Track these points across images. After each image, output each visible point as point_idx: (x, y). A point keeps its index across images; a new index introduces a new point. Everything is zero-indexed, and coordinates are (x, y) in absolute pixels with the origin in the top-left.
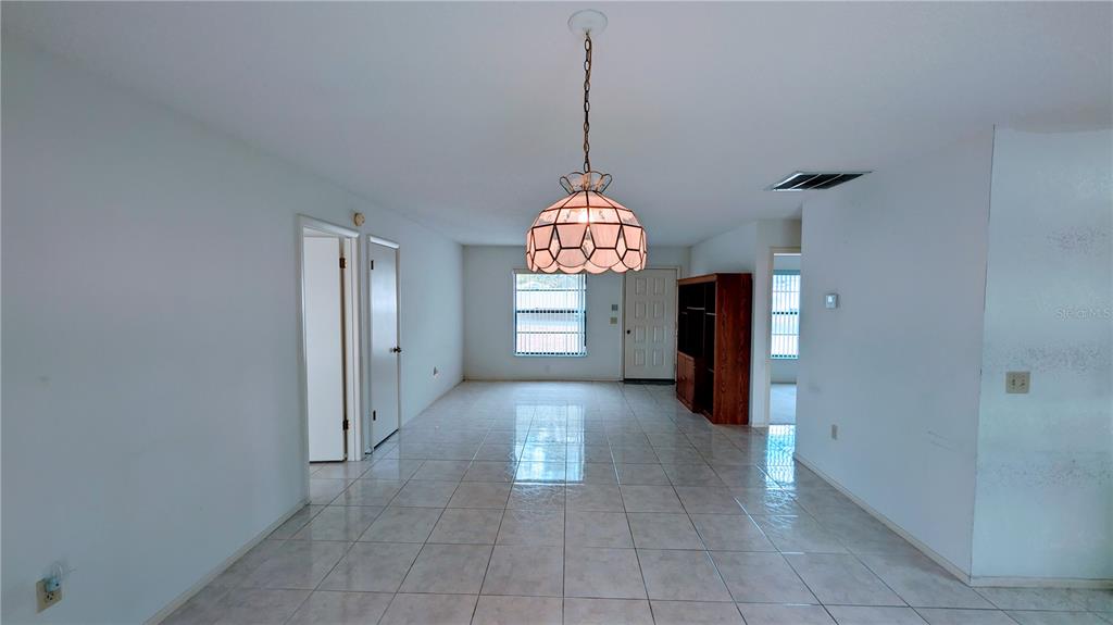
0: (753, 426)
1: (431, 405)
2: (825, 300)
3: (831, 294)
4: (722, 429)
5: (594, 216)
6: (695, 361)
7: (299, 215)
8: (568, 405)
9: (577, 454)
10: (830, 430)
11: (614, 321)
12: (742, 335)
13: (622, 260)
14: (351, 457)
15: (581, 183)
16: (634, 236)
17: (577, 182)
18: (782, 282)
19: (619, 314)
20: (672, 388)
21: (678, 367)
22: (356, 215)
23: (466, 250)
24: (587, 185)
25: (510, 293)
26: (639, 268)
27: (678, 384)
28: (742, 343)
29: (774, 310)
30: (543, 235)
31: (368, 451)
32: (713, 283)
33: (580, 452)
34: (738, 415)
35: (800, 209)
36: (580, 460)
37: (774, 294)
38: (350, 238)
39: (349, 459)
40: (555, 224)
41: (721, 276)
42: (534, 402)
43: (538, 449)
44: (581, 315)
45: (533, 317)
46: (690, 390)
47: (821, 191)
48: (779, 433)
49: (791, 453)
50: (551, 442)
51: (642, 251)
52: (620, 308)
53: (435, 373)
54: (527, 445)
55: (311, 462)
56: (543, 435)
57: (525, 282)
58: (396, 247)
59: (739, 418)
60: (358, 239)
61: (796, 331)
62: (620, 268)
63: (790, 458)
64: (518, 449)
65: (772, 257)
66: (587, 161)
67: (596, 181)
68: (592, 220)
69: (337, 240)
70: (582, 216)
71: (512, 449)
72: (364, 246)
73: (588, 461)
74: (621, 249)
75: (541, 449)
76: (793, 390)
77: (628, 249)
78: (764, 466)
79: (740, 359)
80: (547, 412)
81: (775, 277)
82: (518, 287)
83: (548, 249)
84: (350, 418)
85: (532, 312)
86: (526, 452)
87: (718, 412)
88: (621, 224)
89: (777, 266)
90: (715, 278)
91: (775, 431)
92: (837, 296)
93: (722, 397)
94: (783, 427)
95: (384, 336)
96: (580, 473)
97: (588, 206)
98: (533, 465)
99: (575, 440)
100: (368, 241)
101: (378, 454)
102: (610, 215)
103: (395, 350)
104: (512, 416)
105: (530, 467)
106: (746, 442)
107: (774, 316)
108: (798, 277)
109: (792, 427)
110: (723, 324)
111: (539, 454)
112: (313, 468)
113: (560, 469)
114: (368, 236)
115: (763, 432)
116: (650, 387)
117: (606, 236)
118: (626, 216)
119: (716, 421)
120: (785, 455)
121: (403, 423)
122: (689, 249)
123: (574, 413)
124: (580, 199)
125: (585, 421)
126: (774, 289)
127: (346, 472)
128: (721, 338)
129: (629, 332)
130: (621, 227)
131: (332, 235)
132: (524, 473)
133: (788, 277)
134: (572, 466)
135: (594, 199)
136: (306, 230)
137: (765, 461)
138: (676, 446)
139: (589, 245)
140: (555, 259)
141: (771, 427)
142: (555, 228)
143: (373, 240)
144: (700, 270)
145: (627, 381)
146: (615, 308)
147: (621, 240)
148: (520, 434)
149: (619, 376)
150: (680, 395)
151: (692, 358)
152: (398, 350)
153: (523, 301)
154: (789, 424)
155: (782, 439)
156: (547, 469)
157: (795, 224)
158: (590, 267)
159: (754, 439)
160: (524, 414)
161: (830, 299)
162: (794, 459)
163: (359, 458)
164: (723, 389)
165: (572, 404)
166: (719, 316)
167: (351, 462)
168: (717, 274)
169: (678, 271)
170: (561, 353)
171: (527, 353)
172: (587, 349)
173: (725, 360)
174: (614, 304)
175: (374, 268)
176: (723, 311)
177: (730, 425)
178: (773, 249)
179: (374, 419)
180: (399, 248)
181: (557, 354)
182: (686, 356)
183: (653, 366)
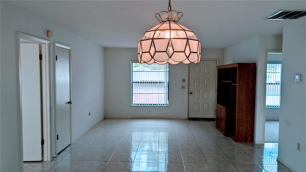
0: (256, 143)
1: (87, 132)
2: (294, 78)
3: (297, 75)
4: (240, 145)
5: (173, 34)
6: (226, 109)
7: (17, 31)
8: (159, 131)
9: (164, 158)
10: (297, 146)
11: (183, 87)
13: (188, 58)
14: (45, 159)
15: (167, 16)
16: (194, 45)
17: (164, 16)
18: (272, 67)
19: (186, 84)
20: (213, 123)
21: (217, 112)
22: (48, 31)
23: (106, 49)
24: (170, 18)
25: (130, 72)
26: (197, 62)
27: (217, 121)
28: (251, 99)
29: (267, 82)
30: (146, 45)
31: (54, 156)
32: (236, 68)
33: (165, 157)
34: (248, 137)
35: (282, 29)
36: (166, 161)
37: (268, 74)
38: (45, 44)
39: (44, 160)
40: (153, 39)
41: (240, 64)
42: (142, 130)
43: (143, 155)
44: (166, 84)
45: (141, 86)
46: (223, 124)
47: (293, 20)
48: (269, 147)
49: (276, 157)
50: (150, 151)
51: (198, 53)
52: (187, 81)
53: (90, 114)
54: (138, 153)
55: (25, 162)
56: (147, 147)
57: (137, 66)
58: (69, 48)
59: (249, 139)
60: (49, 44)
61: (279, 93)
62: (187, 62)
63: (275, 160)
64: (133, 155)
65: (267, 55)
66: (170, 5)
67: (174, 16)
68: (172, 37)
69: (38, 45)
70: (167, 35)
71: (130, 155)
72: (52, 48)
73: (169, 162)
74: (187, 52)
75: (145, 155)
76: (277, 124)
77: (191, 52)
78: (261, 164)
79: (249, 108)
80: (148, 135)
81: (268, 65)
82: (134, 69)
83: (149, 52)
84: (45, 138)
85: (141, 83)
86: (137, 156)
87: (238, 137)
88: (188, 39)
89: (269, 59)
90: (237, 66)
91: (268, 146)
92: (301, 75)
93: (241, 128)
94: (272, 143)
95: (63, 96)
96: (165, 168)
97: (170, 29)
98: (141, 164)
99: (163, 150)
100: (54, 45)
101: (59, 158)
102: (182, 34)
103: (69, 103)
104: (130, 137)
105: (139, 165)
106: (252, 152)
107: (267, 85)
108: (280, 65)
109: (277, 144)
110: (241, 90)
111: (144, 157)
112: (25, 165)
113: (155, 166)
114: (54, 43)
115: (261, 147)
116: (202, 123)
117: (180, 45)
118: (190, 34)
119: (237, 141)
120: (273, 158)
121: (73, 141)
122: (223, 51)
123: (163, 136)
124: (166, 25)
125: (168, 140)
126: (268, 71)
127: (43, 167)
128: (240, 97)
129: (191, 93)
130: (188, 40)
131: (35, 42)
132: (136, 168)
133: (275, 65)
134: (161, 164)
135: (173, 26)
136: (21, 40)
137: (262, 162)
138: (216, 154)
139: (170, 50)
140: (152, 57)
141: (265, 143)
142: (153, 41)
143: (57, 45)
144: (229, 61)
145: (190, 119)
146: (184, 81)
147: (188, 47)
148: (134, 147)
149: (186, 116)
150: (218, 127)
151: (224, 108)
152: (70, 103)
153: (136, 77)
154: (275, 142)
155: (271, 150)
156: (148, 166)
157: (279, 37)
158: (171, 61)
159: (257, 150)
160: (136, 136)
161: (297, 77)
162: (277, 161)
163: (49, 160)
164: (240, 124)
165: (162, 131)
166: (239, 85)
167: (45, 161)
168: (238, 63)
169: (218, 61)
170: (156, 104)
171: (138, 104)
172: (169, 102)
173: (242, 108)
174: (184, 78)
175: (57, 59)
176: (241, 82)
177: (244, 143)
178: (267, 51)
179: (58, 139)
180: (71, 49)
181: (154, 104)
182: (221, 106)
183: (204, 111)
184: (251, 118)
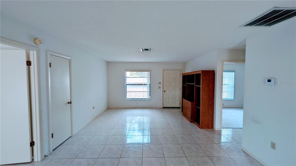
0: (216, 130)
4: (202, 130)
6: (192, 104)
11: (160, 88)
12: (211, 94)
14: (36, 160)
19: (161, 85)
20: (179, 110)
22: (35, 39)
23: (108, 63)
25: (124, 78)
32: (200, 74)
34: (209, 125)
38: (33, 51)
41: (203, 71)
44: (148, 86)
46: (189, 114)
52: (162, 83)
53: (94, 108)
58: (69, 58)
59: (210, 126)
60: (38, 51)
65: (223, 64)
79: (210, 104)
81: (224, 73)
82: (127, 76)
84: (35, 140)
85: (132, 85)
87: (202, 125)
89: (224, 69)
90: (201, 72)
92: (275, 79)
93: (204, 118)
103: (69, 103)
106: (213, 136)
110: (204, 90)
115: (219, 133)
119: (201, 128)
122: (185, 64)
128: (203, 96)
129: (165, 91)
141: (222, 129)
144: (189, 70)
145: (164, 108)
146: (160, 83)
149: (162, 106)
150: (184, 114)
151: (190, 103)
152: (70, 103)
163: (39, 160)
164: (204, 115)
165: (146, 116)
166: (202, 87)
167: (35, 162)
168: (201, 71)
169: (181, 71)
170: (142, 99)
171: (130, 99)
172: (151, 97)
173: (205, 104)
174: (160, 82)
175: (51, 66)
176: (204, 84)
177: (206, 129)
178: (223, 61)
179: (52, 137)
180: (71, 59)
181: (140, 99)
182: (187, 101)
183: (173, 103)
184: (211, 111)
